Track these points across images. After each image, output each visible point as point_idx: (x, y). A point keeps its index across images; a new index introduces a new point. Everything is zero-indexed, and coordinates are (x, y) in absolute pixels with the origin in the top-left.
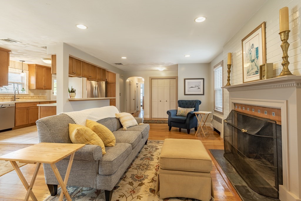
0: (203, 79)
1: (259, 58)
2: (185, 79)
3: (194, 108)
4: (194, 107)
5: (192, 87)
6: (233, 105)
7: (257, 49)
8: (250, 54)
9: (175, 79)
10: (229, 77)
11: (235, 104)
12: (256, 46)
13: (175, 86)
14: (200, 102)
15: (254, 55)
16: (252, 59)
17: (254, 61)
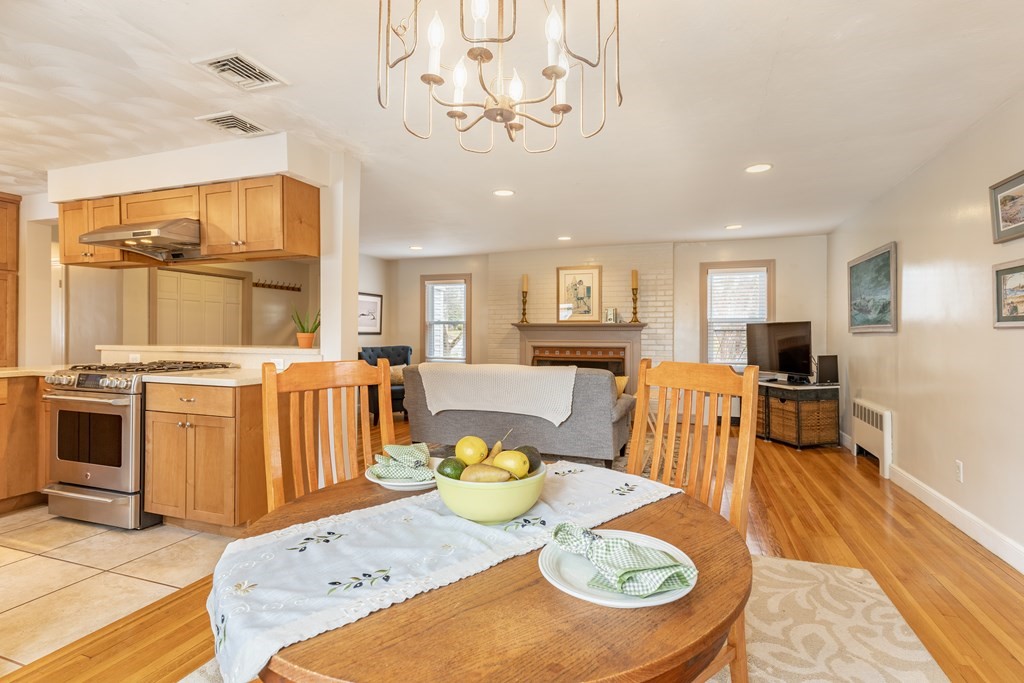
0: (381, 296)
1: (591, 298)
6: (532, 349)
7: (589, 289)
8: (576, 289)
9: (242, 279)
10: (524, 310)
11: (535, 348)
12: (586, 284)
13: (241, 302)
14: (411, 350)
15: (582, 292)
16: (579, 296)
17: (582, 299)
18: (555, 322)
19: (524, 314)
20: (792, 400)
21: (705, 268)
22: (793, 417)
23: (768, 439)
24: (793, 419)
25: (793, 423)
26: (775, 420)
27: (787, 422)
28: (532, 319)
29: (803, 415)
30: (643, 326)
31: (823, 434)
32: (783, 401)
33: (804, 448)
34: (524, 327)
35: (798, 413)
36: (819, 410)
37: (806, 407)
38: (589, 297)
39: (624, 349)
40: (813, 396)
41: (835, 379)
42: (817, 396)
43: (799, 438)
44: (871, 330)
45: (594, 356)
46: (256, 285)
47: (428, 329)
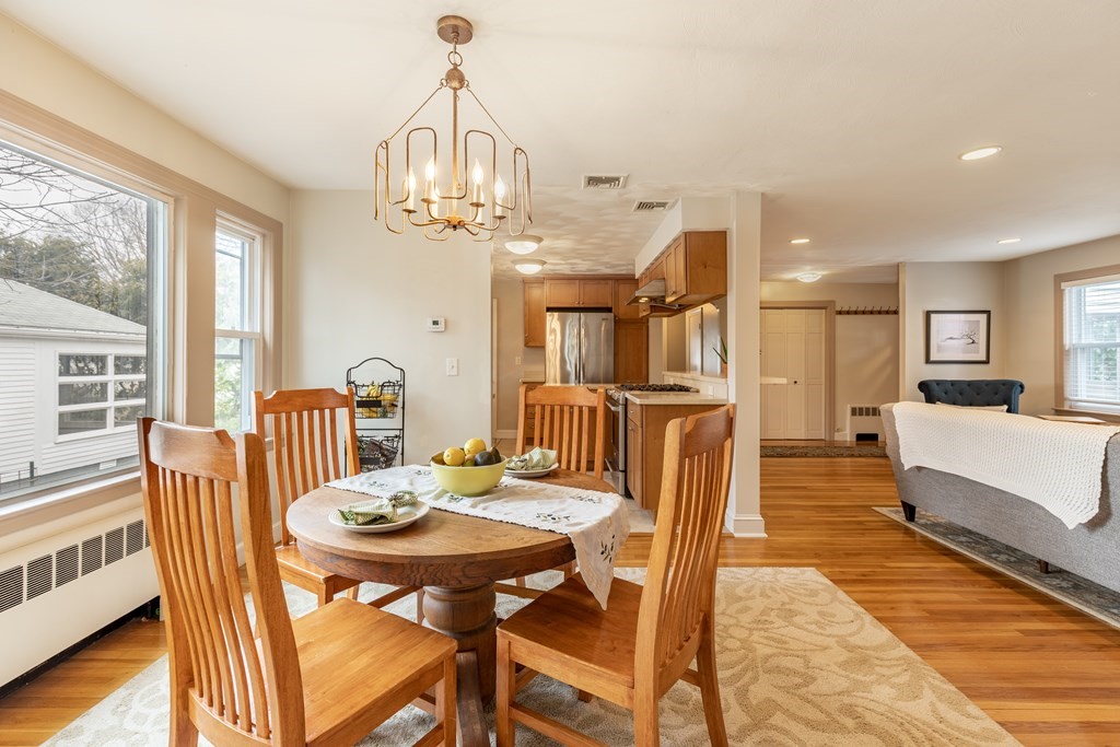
0: (988, 313)
2: (929, 313)
3: (1006, 406)
4: (1005, 402)
5: (951, 338)
9: (825, 308)
13: (824, 332)
14: (1022, 386)
46: (840, 313)
47: (1068, 355)
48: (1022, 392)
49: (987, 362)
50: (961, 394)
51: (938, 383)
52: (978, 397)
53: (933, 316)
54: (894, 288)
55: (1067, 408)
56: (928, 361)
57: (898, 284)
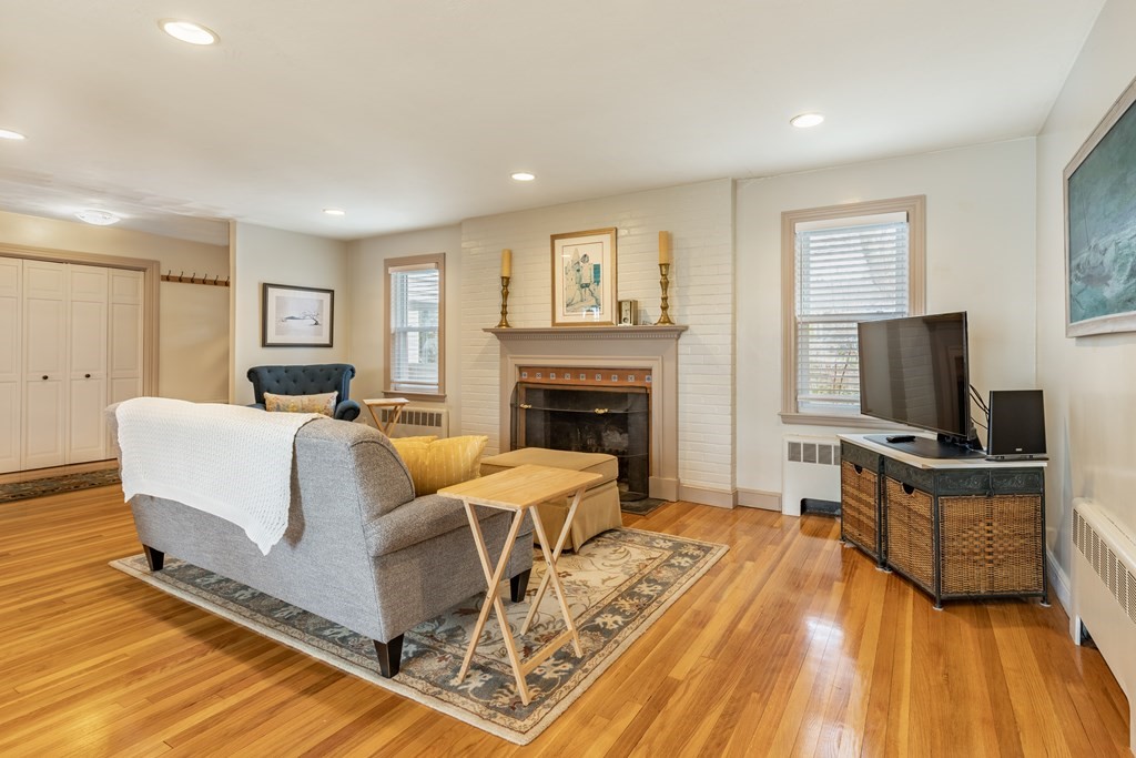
0: (332, 292)
1: (601, 284)
2: (265, 287)
3: (336, 393)
4: (336, 389)
5: (292, 318)
6: (517, 370)
7: (597, 268)
8: (578, 271)
9: (144, 270)
10: (504, 306)
11: (521, 368)
12: (594, 260)
13: (142, 303)
14: (353, 370)
15: (587, 276)
16: (584, 281)
17: (587, 285)
18: (547, 325)
19: (504, 313)
20: (924, 490)
21: (789, 220)
22: (925, 527)
23: (884, 565)
24: (929, 535)
25: (925, 542)
26: (896, 529)
27: (916, 538)
28: (518, 321)
29: (949, 527)
30: (680, 331)
31: (1001, 573)
32: (909, 489)
33: (948, 603)
34: (507, 335)
35: (937, 521)
36: (990, 516)
37: (955, 510)
38: (598, 282)
39: (649, 371)
40: (975, 484)
41: (1037, 445)
42: (989, 485)
43: (938, 580)
44: (1108, 328)
45: (605, 383)
46: (168, 279)
47: (394, 339)
48: (353, 376)
49: (330, 346)
50: (295, 381)
51: (270, 369)
52: (313, 384)
53: (270, 290)
54: (224, 252)
55: (392, 391)
56: (265, 344)
57: (228, 247)
